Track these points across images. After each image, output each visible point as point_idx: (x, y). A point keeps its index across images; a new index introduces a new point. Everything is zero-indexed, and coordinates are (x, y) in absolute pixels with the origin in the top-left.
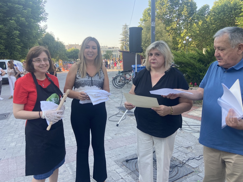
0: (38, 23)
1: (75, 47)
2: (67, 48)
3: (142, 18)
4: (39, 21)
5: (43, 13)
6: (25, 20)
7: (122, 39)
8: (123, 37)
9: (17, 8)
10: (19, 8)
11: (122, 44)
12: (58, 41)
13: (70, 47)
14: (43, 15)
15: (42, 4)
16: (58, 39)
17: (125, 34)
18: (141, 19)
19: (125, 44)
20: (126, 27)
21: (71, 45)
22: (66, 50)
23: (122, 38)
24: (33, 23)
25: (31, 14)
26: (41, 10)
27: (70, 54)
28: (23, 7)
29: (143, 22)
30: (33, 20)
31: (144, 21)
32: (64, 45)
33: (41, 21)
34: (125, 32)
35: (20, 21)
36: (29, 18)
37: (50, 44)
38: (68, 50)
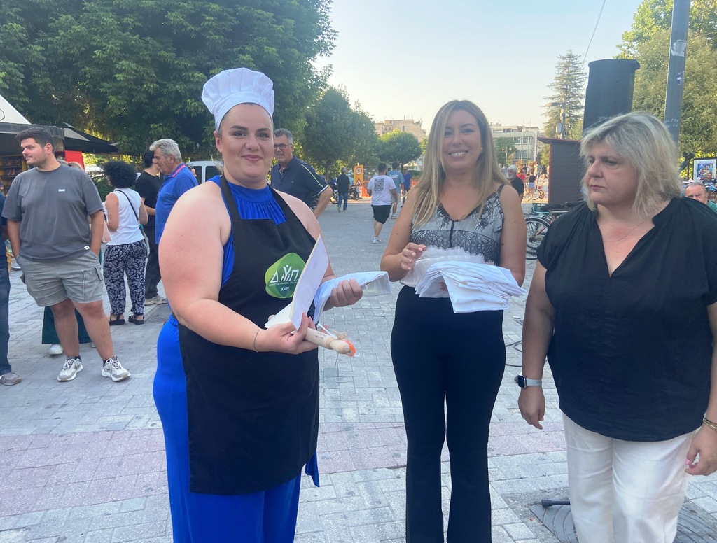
0: (310, 61)
1: (404, 127)
2: (379, 131)
3: (631, 31)
4: (312, 54)
5: (323, 30)
6: (278, 52)
7: (554, 101)
8: (558, 94)
9: (259, 19)
10: (264, 20)
11: (550, 116)
12: (358, 110)
13: (388, 129)
14: (324, 38)
15: (323, 6)
16: (358, 105)
17: (563, 85)
18: (626, 32)
19: (562, 118)
20: (569, 62)
21: (391, 121)
22: (377, 136)
23: (553, 98)
24: (297, 61)
25: (294, 35)
26: (320, 21)
27: (386, 148)
28: (274, 17)
29: (633, 43)
30: (297, 52)
31: (637, 39)
32: (373, 123)
33: (317, 56)
34: (566, 79)
35: (265, 57)
36: (286, 48)
37: (336, 120)
38: (381, 135)
